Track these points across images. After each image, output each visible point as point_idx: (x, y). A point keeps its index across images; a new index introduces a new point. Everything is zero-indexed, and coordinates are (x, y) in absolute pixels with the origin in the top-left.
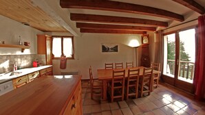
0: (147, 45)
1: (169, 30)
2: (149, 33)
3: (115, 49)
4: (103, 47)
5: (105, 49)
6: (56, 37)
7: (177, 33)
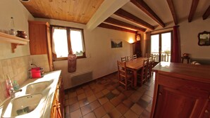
0: (139, 42)
1: (155, 32)
2: (140, 32)
3: (120, 45)
4: (112, 42)
5: (113, 45)
6: (59, 27)
7: (160, 34)
